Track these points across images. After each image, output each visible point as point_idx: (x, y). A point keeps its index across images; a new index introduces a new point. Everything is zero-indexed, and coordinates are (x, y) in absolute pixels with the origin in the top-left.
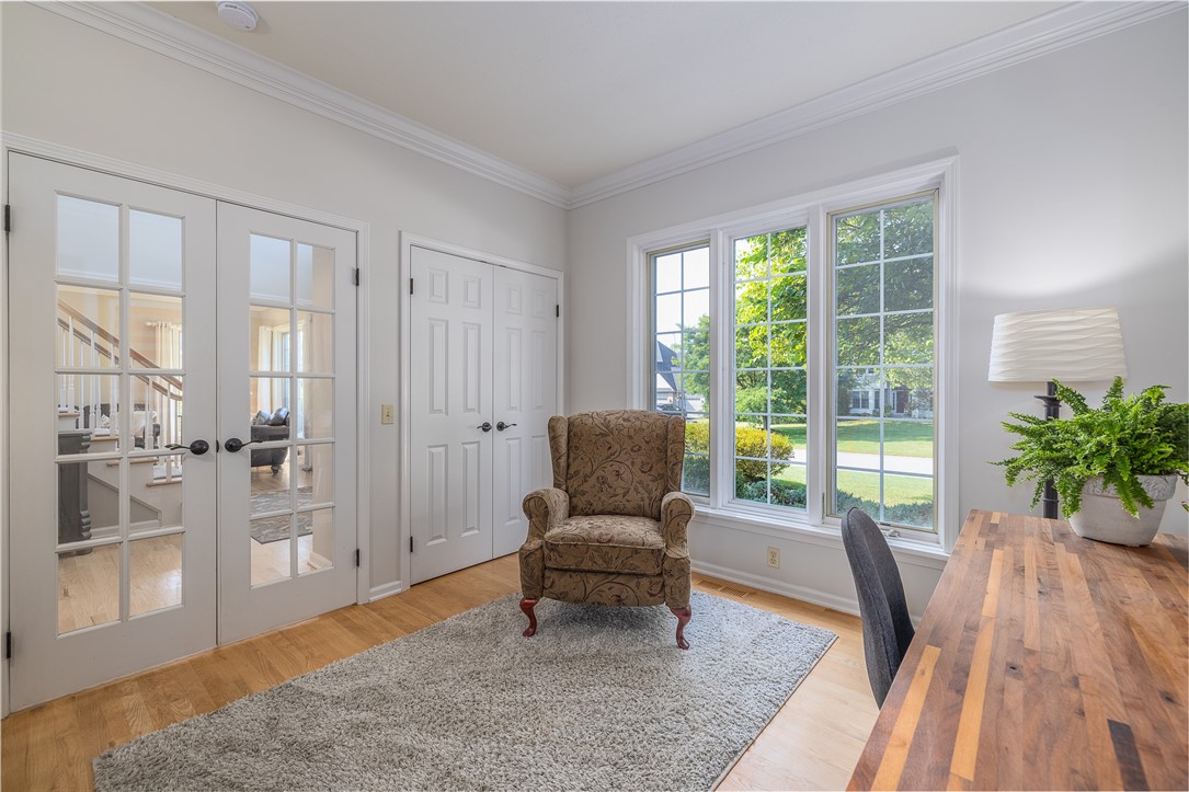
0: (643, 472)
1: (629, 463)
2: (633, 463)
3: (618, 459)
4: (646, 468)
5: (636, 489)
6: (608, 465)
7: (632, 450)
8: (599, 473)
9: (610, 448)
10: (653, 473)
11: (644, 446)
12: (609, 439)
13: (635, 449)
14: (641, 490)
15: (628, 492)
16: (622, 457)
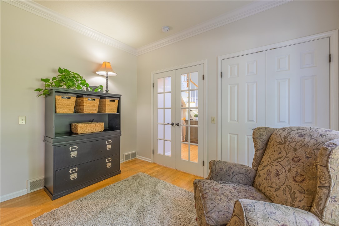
0: (295, 180)
1: (287, 169)
2: (290, 170)
3: (281, 163)
4: (299, 179)
5: (284, 190)
6: (275, 164)
7: (293, 160)
8: (269, 168)
9: (280, 153)
10: (302, 185)
11: (304, 159)
12: (282, 146)
13: (296, 159)
14: (287, 193)
15: (279, 189)
16: (284, 163)
